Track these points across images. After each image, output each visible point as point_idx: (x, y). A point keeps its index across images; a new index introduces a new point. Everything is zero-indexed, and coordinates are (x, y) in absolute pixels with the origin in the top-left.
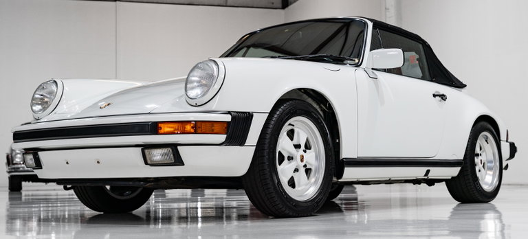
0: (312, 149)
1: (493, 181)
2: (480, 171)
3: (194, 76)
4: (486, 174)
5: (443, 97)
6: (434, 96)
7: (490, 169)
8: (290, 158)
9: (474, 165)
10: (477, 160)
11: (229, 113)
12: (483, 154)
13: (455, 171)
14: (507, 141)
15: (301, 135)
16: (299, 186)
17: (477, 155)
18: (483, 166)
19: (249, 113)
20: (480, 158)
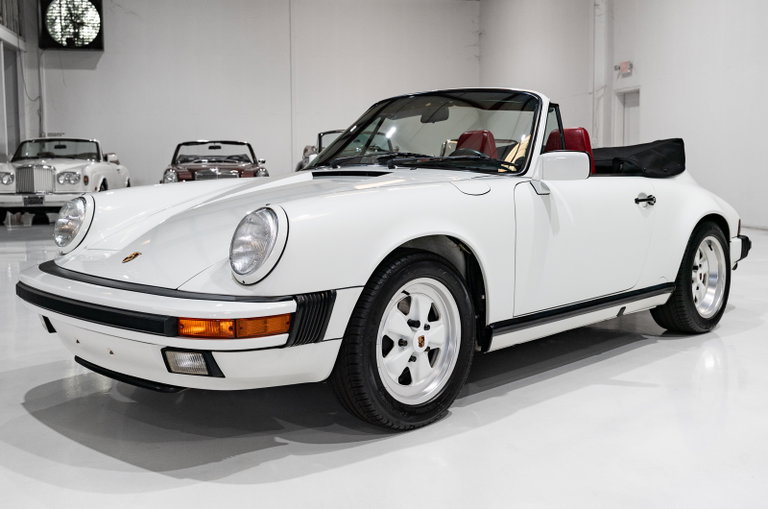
0: (442, 320)
1: (715, 302)
2: (698, 288)
3: (243, 235)
4: (706, 292)
5: (650, 200)
6: (637, 201)
7: (712, 285)
8: (403, 343)
9: (690, 281)
10: (695, 275)
11: (294, 297)
12: (705, 265)
13: (662, 299)
14: (739, 236)
15: (421, 305)
16: (418, 380)
17: (696, 268)
18: (704, 282)
19: (329, 291)
20: (700, 271)
